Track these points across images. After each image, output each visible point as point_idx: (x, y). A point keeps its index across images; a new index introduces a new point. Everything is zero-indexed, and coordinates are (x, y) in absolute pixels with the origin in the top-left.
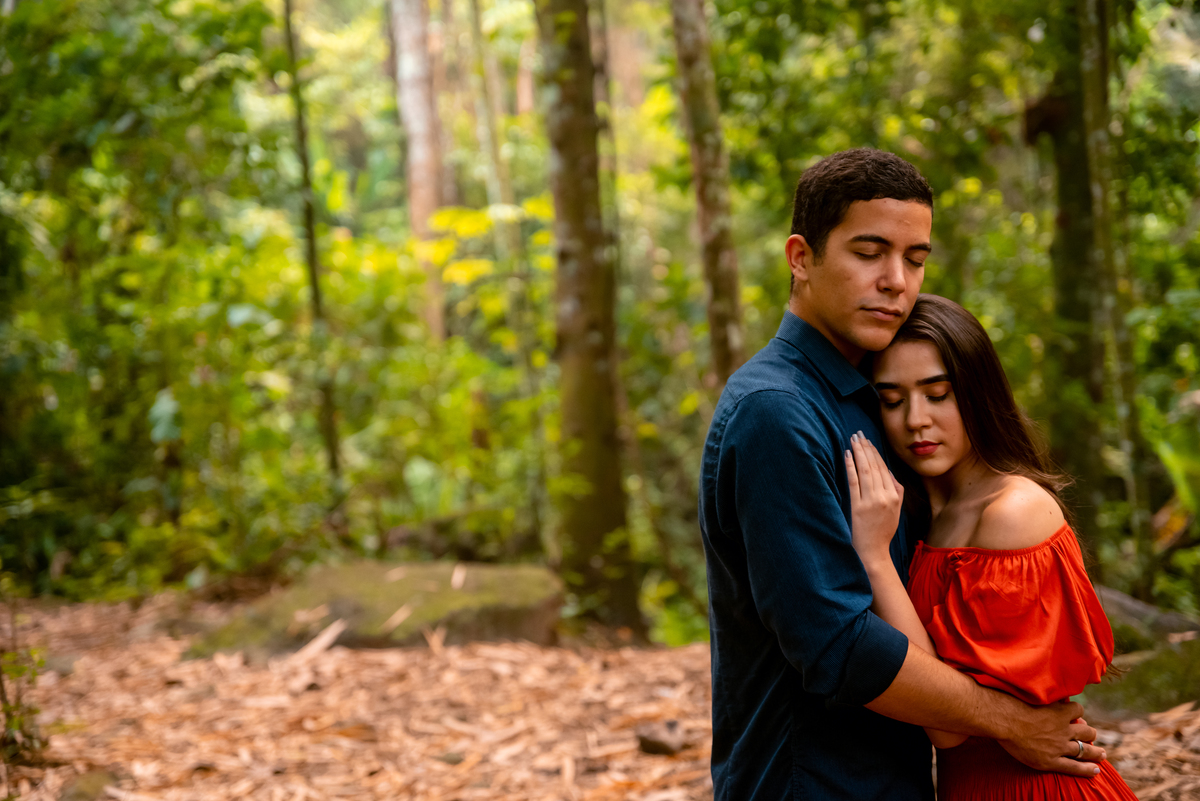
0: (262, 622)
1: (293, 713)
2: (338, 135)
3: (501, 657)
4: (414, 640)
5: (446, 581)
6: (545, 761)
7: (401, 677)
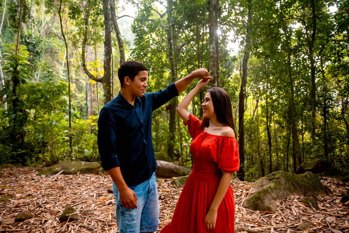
0: (50, 170)
1: (51, 185)
2: (79, 107)
3: (88, 176)
4: (75, 173)
5: (81, 164)
6: (92, 194)
7: (71, 179)
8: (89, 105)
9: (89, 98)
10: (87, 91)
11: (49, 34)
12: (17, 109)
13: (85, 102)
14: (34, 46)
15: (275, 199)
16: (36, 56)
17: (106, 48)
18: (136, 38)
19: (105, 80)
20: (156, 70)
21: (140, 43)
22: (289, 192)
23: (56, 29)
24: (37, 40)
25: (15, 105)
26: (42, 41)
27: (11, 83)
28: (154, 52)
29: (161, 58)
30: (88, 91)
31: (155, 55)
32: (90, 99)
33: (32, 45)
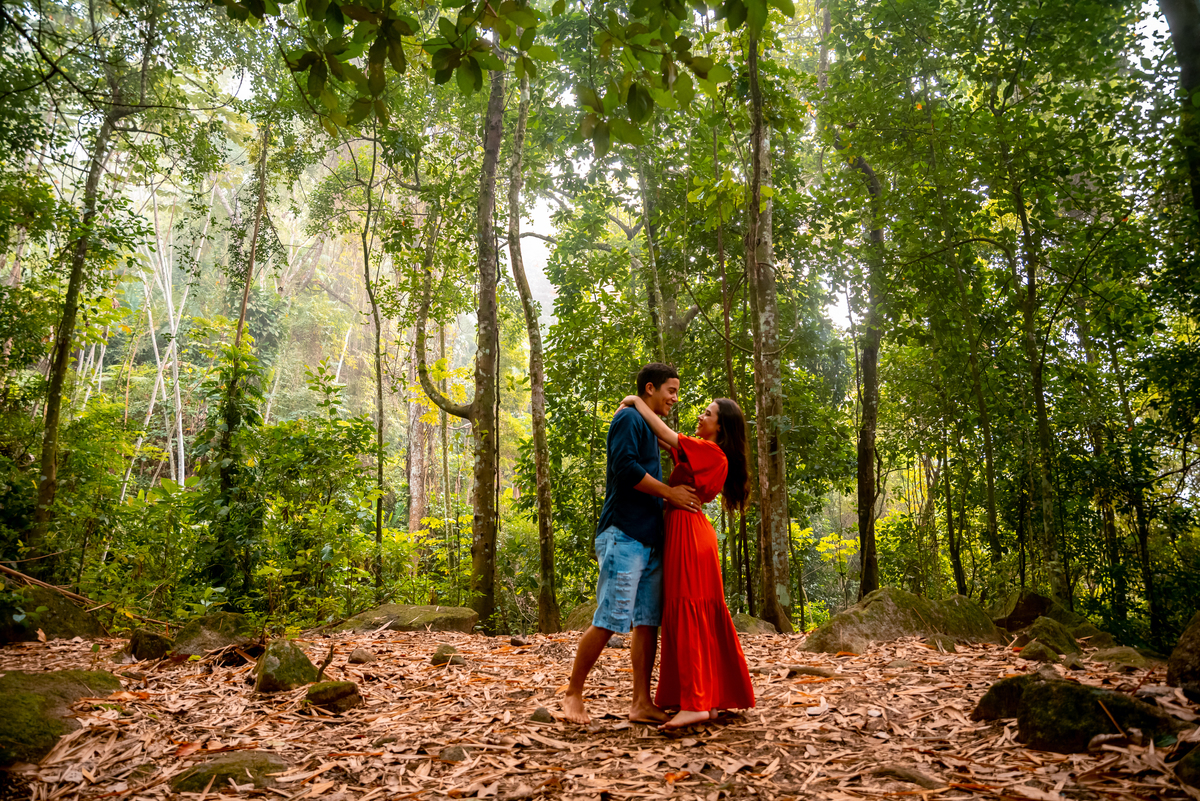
0: (360, 621)
4: (420, 628)
5: (433, 610)
7: (416, 636)
8: (415, 492)
9: (414, 470)
10: (409, 448)
11: (306, 285)
12: (231, 492)
13: (403, 482)
14: (262, 320)
15: (867, 637)
16: (266, 349)
17: (482, 326)
18: (561, 298)
19: (478, 412)
20: (615, 383)
21: (570, 310)
22: (905, 629)
23: (323, 269)
24: (271, 303)
25: (227, 483)
26: (285, 304)
27: (220, 422)
28: (610, 336)
29: (628, 351)
30: (413, 448)
31: (612, 342)
32: (418, 474)
33: (259, 316)
